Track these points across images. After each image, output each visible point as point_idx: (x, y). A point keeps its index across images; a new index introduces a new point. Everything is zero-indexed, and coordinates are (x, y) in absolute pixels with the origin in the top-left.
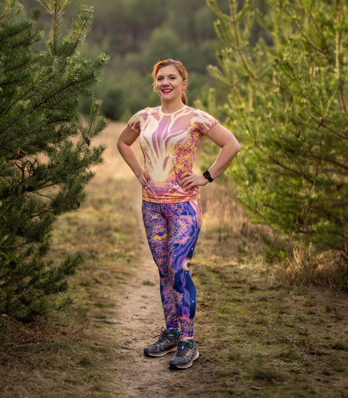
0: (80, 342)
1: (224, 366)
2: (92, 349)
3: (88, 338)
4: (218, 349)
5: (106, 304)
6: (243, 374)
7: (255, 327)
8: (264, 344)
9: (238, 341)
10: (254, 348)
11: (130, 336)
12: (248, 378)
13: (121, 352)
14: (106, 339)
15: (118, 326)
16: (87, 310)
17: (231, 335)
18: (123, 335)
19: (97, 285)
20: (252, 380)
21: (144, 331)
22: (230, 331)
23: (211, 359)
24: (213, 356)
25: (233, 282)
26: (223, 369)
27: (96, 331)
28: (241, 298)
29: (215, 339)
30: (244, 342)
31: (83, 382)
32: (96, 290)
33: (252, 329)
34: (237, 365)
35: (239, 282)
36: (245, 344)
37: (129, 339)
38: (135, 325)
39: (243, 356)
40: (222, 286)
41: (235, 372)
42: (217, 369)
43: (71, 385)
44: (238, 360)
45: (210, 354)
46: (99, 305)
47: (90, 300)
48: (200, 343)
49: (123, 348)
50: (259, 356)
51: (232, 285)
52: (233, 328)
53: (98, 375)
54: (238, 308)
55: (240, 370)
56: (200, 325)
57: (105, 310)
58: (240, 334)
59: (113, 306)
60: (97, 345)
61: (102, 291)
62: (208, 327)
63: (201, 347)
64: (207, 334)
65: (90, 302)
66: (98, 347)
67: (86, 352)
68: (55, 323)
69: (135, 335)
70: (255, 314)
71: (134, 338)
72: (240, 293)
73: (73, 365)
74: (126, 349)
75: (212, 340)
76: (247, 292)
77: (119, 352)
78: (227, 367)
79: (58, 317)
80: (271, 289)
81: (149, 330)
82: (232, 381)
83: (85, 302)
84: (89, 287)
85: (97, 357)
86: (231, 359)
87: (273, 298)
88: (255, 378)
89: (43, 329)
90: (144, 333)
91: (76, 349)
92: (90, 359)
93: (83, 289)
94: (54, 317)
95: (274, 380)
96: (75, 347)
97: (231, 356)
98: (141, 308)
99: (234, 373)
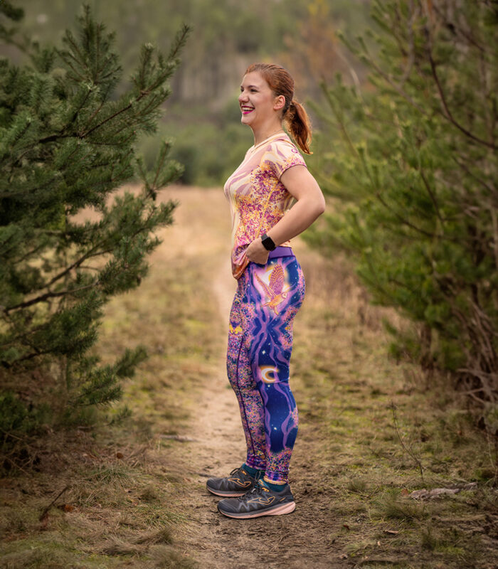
0: (141, 468)
1: (343, 500)
2: (159, 477)
3: (153, 461)
4: (334, 476)
5: (177, 415)
6: (372, 511)
7: (383, 445)
8: (396, 469)
9: (360, 465)
10: (384, 474)
11: (211, 459)
12: (378, 517)
13: (199, 481)
14: (178, 463)
15: (194, 445)
16: (151, 424)
17: (351, 456)
18: (201, 457)
19: (164, 389)
20: (385, 520)
21: (230, 452)
22: (348, 451)
23: (325, 490)
24: (327, 486)
25: (349, 384)
26: (342, 505)
27: (164, 452)
28: (361, 405)
29: (328, 462)
30: (368, 465)
31: (145, 524)
32: (163, 396)
33: (379, 448)
34: (362, 499)
35: (357, 384)
36: (371, 469)
37: (210, 462)
38: (217, 443)
39: (369, 486)
40: (335, 390)
41: (359, 508)
42: (333, 504)
43: (129, 529)
44: (363, 491)
45: (323, 483)
46: (168, 417)
47: (156, 409)
48: (308, 468)
49: (201, 475)
50: (392, 485)
51: (347, 388)
52: (353, 446)
53: (167, 515)
54: (357, 420)
55: (366, 506)
56: (306, 443)
57: (175, 422)
58: (362, 455)
59: (186, 417)
60: (165, 471)
61: (173, 398)
62: (318, 445)
63: (309, 473)
64: (318, 455)
65: (155, 412)
66: (166, 474)
67: (150, 482)
68: (107, 441)
69: (217, 458)
70: (382, 427)
71: (216, 461)
72: (359, 398)
73: (132, 500)
74: (206, 476)
75: (325, 464)
76: (369, 397)
77: (196, 481)
78: (347, 501)
79: (111, 433)
80: (401, 392)
81: (237, 450)
82: (356, 521)
83: (148, 412)
84: (154, 392)
85: (165, 489)
86: (353, 489)
87: (404, 405)
88: (389, 517)
89: (90, 451)
90: (230, 454)
91: (136, 478)
92: (156, 493)
93: (145, 395)
94: (106, 433)
95: (415, 520)
96: (134, 475)
97: (352, 485)
98: (226, 420)
99: (359, 511)
